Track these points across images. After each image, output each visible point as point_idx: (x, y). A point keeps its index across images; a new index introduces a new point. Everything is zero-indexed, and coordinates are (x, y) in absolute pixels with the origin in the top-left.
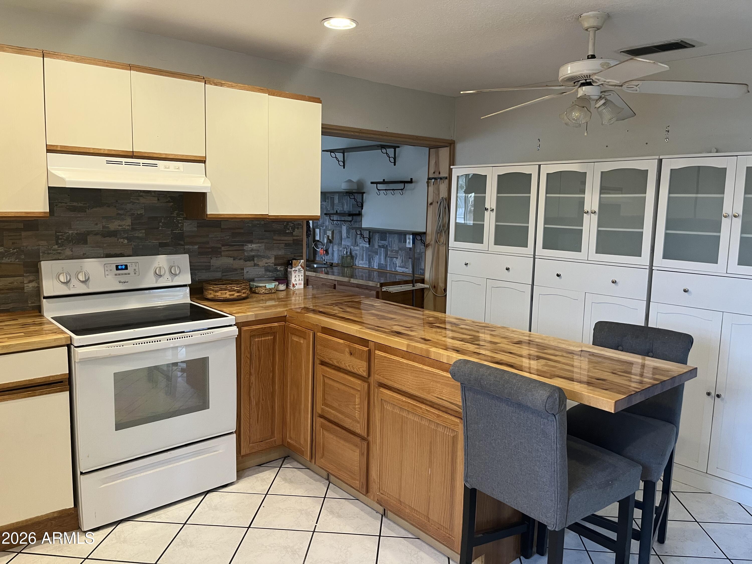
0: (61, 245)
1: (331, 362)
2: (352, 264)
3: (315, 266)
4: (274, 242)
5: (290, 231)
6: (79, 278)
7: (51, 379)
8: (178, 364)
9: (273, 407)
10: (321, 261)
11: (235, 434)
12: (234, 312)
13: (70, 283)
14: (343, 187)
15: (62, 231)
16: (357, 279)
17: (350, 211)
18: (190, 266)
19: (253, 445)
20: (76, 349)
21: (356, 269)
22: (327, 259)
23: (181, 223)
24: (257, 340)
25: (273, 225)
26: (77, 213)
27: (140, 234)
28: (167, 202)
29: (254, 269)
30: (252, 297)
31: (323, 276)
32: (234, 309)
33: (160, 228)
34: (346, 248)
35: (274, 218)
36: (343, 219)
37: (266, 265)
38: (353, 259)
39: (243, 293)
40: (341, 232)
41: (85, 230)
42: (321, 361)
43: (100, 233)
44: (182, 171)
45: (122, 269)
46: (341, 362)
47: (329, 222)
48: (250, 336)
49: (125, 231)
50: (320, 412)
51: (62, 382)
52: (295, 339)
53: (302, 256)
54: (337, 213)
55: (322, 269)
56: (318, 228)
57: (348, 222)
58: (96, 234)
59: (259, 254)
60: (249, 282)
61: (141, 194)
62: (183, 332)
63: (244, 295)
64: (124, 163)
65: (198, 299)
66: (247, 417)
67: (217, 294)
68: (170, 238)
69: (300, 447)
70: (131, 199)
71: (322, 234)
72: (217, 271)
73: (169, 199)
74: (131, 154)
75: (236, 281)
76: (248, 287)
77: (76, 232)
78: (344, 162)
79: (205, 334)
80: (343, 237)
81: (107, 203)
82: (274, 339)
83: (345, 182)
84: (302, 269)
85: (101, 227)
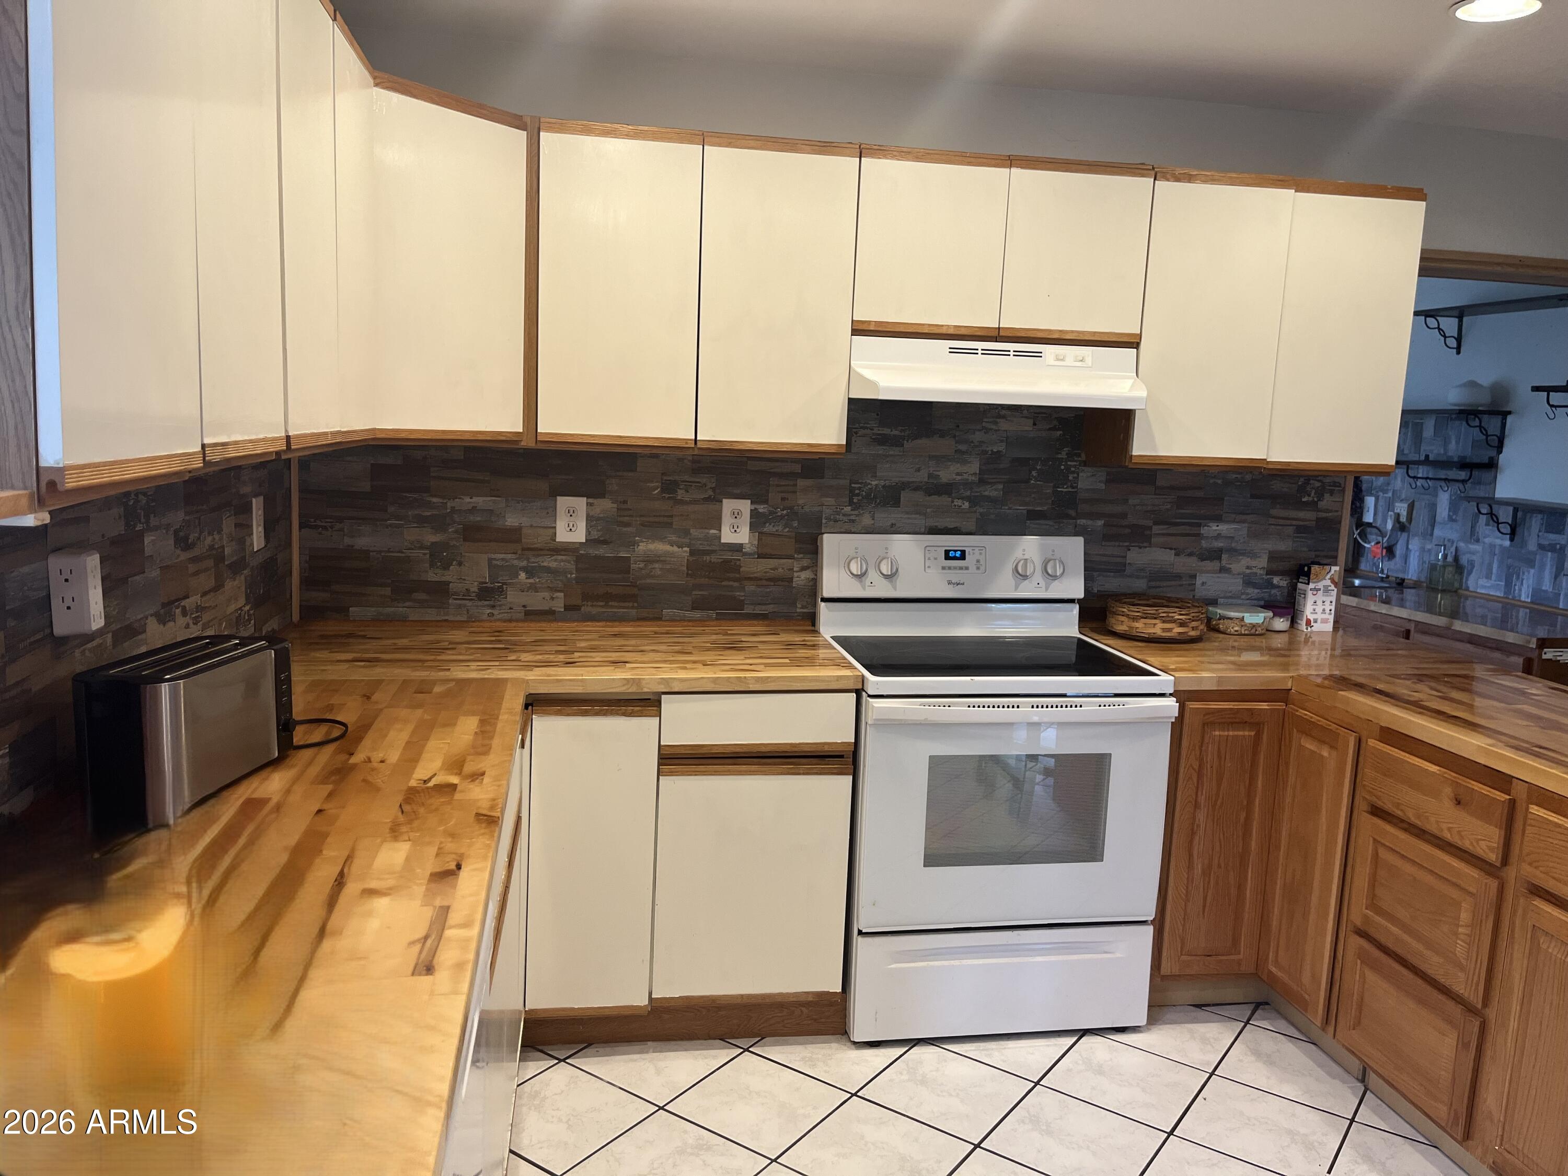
0: (856, 507)
1: (1399, 813)
2: (1456, 585)
3: (1357, 582)
4: (1272, 521)
5: (1310, 499)
6: (881, 569)
7: (826, 748)
8: (1037, 759)
9: (1241, 887)
10: (1373, 572)
11: (1152, 927)
12: (1173, 667)
13: (865, 576)
14: (1453, 397)
15: (860, 481)
16: (1467, 621)
17: (1465, 457)
18: (1085, 561)
19: (1189, 958)
20: (871, 700)
21: (1467, 598)
22: (1390, 568)
23: (1073, 472)
24: (1217, 733)
25: (1272, 483)
26: (887, 448)
27: (992, 491)
28: (1050, 429)
29: (1218, 577)
30: (1209, 640)
31: (1374, 606)
32: (1171, 660)
33: (1032, 482)
34: (1445, 546)
35: (1279, 467)
36: (1442, 474)
37: (1248, 571)
38: (1461, 573)
39: (1193, 627)
40: (1433, 508)
41: (897, 479)
42: (1373, 805)
43: (924, 487)
44: (1090, 364)
45: (955, 558)
46: (1427, 818)
47: (1403, 481)
48: (1204, 724)
49: (967, 484)
50: (1358, 922)
51: (842, 756)
52: (1308, 746)
53: (1336, 557)
54: (1427, 461)
55: (1374, 590)
56: (1371, 495)
57: (1457, 484)
58: (917, 489)
59: (1233, 545)
60: (1207, 605)
61: (1003, 412)
62: (1064, 696)
63: (1193, 633)
64: (980, 352)
65: (1094, 630)
66: (1180, 895)
67: (1136, 625)
68: (1050, 501)
69: (1299, 989)
70: (984, 423)
71: (1380, 509)
72: (1138, 577)
73: (1055, 423)
74: (995, 334)
75: (1177, 600)
76: (1204, 616)
77: (882, 483)
78: (1459, 340)
79: (1107, 705)
80: (1438, 519)
81: (940, 430)
82: (1258, 737)
83: (1457, 386)
84: (1333, 587)
85: (926, 475)
